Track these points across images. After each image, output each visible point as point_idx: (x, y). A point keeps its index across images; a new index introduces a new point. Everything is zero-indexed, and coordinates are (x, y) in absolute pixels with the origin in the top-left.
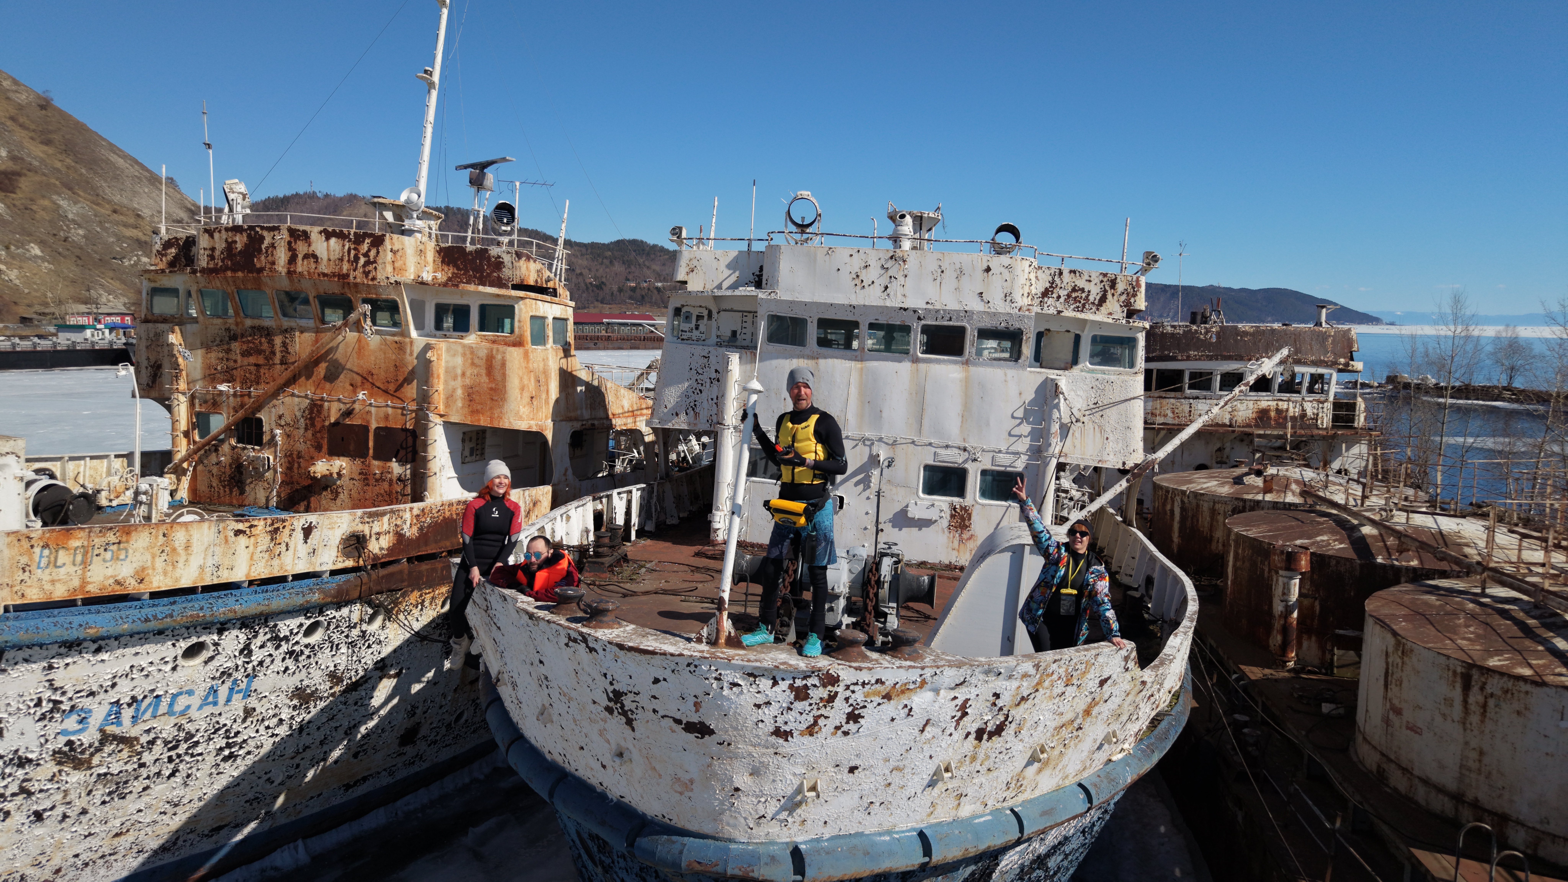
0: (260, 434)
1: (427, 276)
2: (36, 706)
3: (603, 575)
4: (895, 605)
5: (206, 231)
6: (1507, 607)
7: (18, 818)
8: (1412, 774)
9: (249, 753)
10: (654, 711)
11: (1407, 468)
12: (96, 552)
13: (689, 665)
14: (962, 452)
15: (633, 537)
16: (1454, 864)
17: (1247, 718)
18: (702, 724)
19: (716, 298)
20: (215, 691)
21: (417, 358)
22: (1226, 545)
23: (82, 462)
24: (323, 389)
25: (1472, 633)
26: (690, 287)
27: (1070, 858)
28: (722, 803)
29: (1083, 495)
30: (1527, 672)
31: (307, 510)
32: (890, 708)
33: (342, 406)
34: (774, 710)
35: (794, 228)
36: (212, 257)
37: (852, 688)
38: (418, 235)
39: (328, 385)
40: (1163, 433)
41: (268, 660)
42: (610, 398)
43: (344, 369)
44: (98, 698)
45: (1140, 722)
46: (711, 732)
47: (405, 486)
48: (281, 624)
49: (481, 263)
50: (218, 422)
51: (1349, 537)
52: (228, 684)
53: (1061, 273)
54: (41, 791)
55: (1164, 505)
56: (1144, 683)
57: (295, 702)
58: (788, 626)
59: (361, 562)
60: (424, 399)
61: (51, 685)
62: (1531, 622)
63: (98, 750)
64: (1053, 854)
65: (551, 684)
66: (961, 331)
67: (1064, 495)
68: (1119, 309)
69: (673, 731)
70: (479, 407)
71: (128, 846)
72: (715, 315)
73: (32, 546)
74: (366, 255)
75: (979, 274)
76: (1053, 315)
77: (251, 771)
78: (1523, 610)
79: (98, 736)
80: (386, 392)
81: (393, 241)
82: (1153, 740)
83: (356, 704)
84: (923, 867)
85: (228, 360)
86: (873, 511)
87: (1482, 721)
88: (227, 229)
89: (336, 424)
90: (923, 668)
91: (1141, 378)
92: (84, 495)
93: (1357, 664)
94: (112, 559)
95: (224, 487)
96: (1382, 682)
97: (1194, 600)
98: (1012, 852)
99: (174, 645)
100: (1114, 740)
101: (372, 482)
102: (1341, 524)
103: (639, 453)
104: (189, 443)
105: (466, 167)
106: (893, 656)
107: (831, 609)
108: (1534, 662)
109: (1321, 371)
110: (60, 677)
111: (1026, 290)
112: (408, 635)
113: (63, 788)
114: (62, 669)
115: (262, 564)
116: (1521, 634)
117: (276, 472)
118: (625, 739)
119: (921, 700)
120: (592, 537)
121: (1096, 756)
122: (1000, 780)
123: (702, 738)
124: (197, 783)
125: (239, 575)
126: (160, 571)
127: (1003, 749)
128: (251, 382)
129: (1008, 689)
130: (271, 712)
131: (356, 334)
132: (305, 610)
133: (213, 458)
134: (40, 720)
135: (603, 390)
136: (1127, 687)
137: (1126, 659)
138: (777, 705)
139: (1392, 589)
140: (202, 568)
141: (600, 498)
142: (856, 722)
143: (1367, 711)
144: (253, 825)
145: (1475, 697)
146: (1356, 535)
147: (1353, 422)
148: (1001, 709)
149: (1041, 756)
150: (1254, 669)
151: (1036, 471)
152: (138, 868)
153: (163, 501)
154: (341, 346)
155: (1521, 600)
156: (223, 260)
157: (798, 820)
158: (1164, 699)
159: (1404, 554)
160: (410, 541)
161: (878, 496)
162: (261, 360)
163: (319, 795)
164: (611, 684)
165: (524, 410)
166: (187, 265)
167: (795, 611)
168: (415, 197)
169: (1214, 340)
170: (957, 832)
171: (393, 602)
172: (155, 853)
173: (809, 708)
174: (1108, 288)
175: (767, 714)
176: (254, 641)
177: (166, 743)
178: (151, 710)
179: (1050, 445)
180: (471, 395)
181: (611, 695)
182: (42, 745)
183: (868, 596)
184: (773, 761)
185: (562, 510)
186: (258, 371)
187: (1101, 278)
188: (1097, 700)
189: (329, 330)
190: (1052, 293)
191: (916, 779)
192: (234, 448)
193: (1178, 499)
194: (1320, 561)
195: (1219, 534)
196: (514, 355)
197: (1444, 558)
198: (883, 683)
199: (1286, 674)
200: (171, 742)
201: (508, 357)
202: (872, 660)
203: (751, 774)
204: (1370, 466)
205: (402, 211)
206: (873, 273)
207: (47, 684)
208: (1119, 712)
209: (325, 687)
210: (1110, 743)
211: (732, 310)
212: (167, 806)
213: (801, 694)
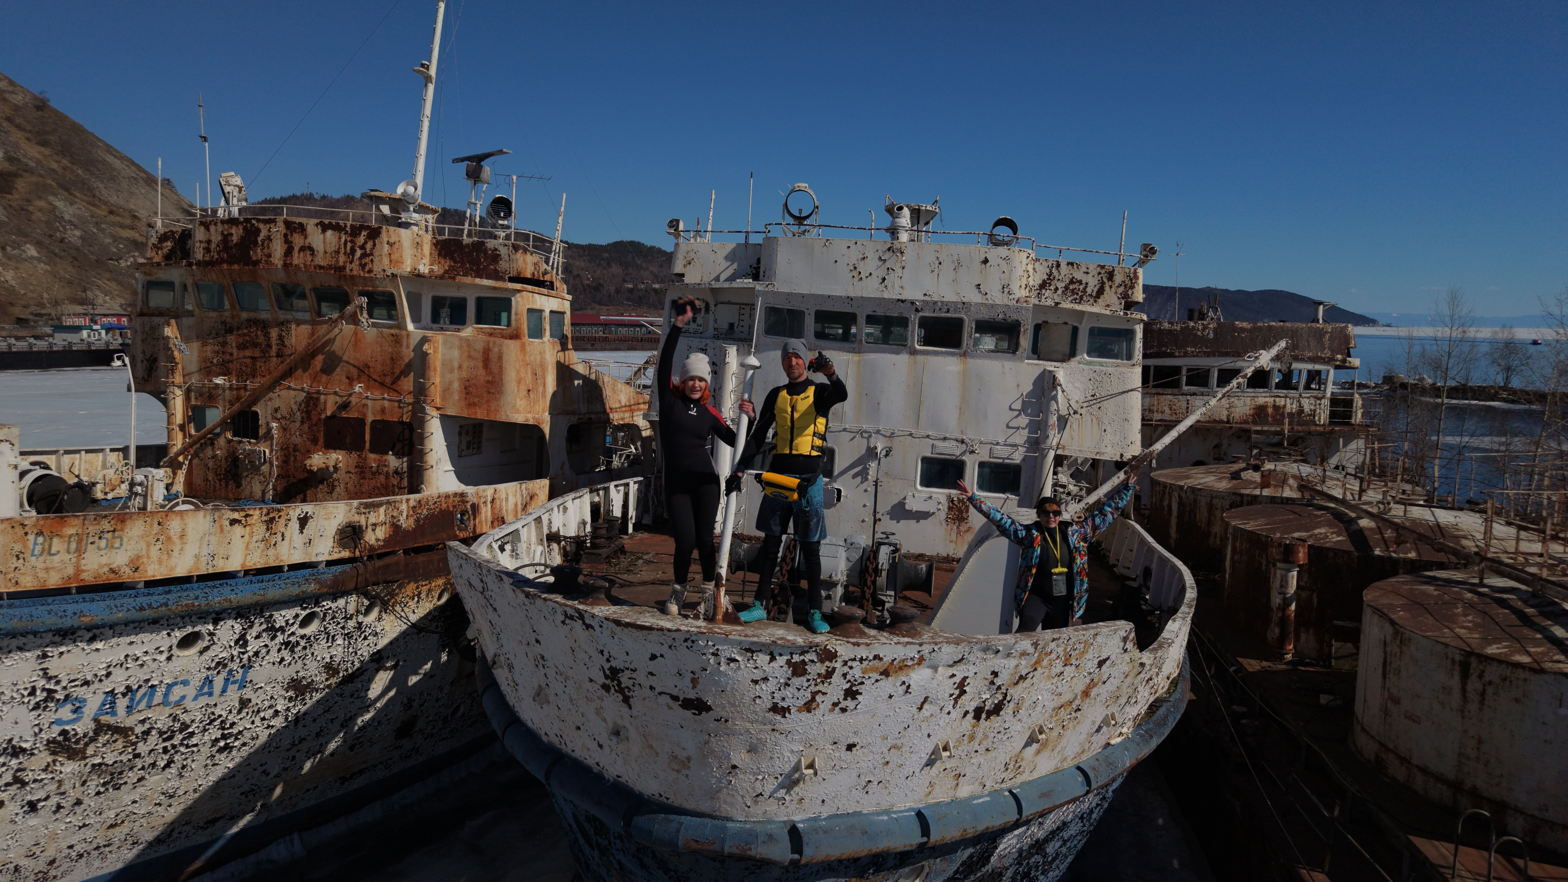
0: (257, 427)
1: (424, 269)
2: (30, 695)
3: (600, 567)
4: (892, 593)
5: (202, 223)
6: (1505, 596)
7: (12, 808)
8: (1410, 763)
9: (244, 744)
10: (652, 688)
11: (1404, 463)
12: (91, 540)
13: (686, 640)
14: (959, 445)
15: (630, 530)
16: (1453, 851)
17: (1244, 709)
18: (699, 700)
19: (714, 291)
20: (211, 682)
21: (413, 351)
22: (1224, 539)
23: (78, 456)
24: (319, 382)
25: (1470, 622)
26: (687, 280)
27: (1068, 844)
28: (719, 781)
29: (1081, 490)
30: (1525, 659)
31: (304, 501)
32: (889, 685)
33: (338, 399)
34: (771, 685)
35: (791, 221)
36: (207, 250)
37: (849, 663)
38: (415, 228)
39: (324, 378)
40: (1160, 429)
41: (264, 651)
42: (607, 392)
43: (340, 360)
44: (92, 688)
45: (1139, 706)
46: (709, 709)
47: (402, 479)
48: (276, 615)
49: (478, 256)
50: (214, 416)
51: (1347, 530)
52: (224, 674)
53: (1058, 265)
54: (35, 781)
55: (1162, 500)
56: (1142, 665)
57: (291, 693)
58: (786, 613)
59: (357, 553)
60: (421, 391)
61: (45, 674)
62: (1529, 611)
63: (93, 740)
64: (1051, 840)
65: (547, 664)
66: (959, 322)
67: (1061, 490)
68: (1117, 302)
69: (670, 708)
70: (476, 400)
71: (123, 837)
72: (712, 308)
73: (26, 534)
74: (362, 247)
75: (977, 265)
76: (1050, 307)
77: (246, 762)
78: (1521, 599)
79: (92, 725)
80: (382, 384)
81: (389, 233)
82: (1151, 726)
83: (352, 696)
84: (922, 847)
85: (223, 353)
86: (870, 504)
87: (1481, 709)
88: (223, 222)
89: (333, 417)
90: (921, 645)
91: (1139, 370)
92: (80, 485)
93: (1355, 655)
94: (107, 547)
95: (220, 480)
96: (1380, 671)
97: (1192, 588)
98: (1010, 836)
99: (169, 635)
100: (1113, 722)
101: (369, 475)
102: (1339, 516)
103: (636, 449)
104: (184, 437)
105: (462, 160)
106: (891, 633)
107: (829, 597)
108: (1533, 650)
109: (1318, 367)
110: (55, 666)
111: (1024, 281)
112: (405, 627)
113: (57, 778)
114: (56, 657)
115: (258, 553)
116: (1518, 622)
117: (272, 465)
118: (622, 717)
119: (919, 677)
120: (588, 528)
121: (1095, 738)
122: (998, 761)
123: (700, 714)
124: (192, 774)
125: (234, 564)
126: (155, 559)
127: (1002, 729)
128: (247, 375)
129: (1007, 667)
130: (267, 703)
131: (352, 327)
132: (300, 601)
133: (209, 452)
134: (34, 709)
135: (600, 384)
136: (1125, 668)
137: (1125, 640)
138: (775, 681)
139: (1390, 580)
140: (197, 557)
141: (598, 490)
142: (854, 698)
143: (1365, 701)
144: (248, 818)
145: (1473, 684)
146: (1354, 527)
147: (1350, 418)
148: (999, 688)
149: (1040, 737)
150: (1253, 662)
151: (1034, 462)
152: (134, 860)
153: (159, 493)
154: (338, 339)
155: (1519, 589)
156: (219, 253)
157: (796, 798)
158: (1162, 685)
159: (1403, 546)
160: (406, 532)
161: (876, 486)
162: (257, 354)
163: (315, 788)
164: (608, 661)
165: (521, 403)
166: (182, 259)
167: (792, 599)
168: (411, 189)
169: (1211, 336)
170: (955, 813)
171: (389, 594)
172: (150, 844)
173: (806, 684)
174: (1105, 280)
175: (765, 689)
176: (250, 631)
177: (161, 733)
178: (146, 700)
179: (1048, 437)
180: (468, 388)
181: (608, 672)
182: (36, 735)
183: (865, 584)
184: (770, 738)
185: (560, 501)
186: (254, 364)
187: (1099, 269)
188: (1095, 680)
189: (325, 322)
190: (1050, 285)
191: (914, 757)
192: (229, 441)
193: (1176, 494)
194: (1317, 553)
195: (1217, 529)
196: (511, 348)
197: (1442, 549)
198: (881, 659)
199: (1284, 667)
200: (165, 733)
201: (505, 349)
202: (870, 637)
203: (749, 751)
204: (1368, 460)
205: (399, 204)
206: (871, 265)
207: (41, 673)
208: (1117, 694)
209: (320, 678)
210: (1108, 725)
211: (729, 303)
212: (162, 797)
213: (799, 669)
